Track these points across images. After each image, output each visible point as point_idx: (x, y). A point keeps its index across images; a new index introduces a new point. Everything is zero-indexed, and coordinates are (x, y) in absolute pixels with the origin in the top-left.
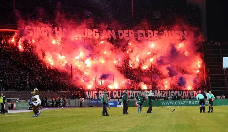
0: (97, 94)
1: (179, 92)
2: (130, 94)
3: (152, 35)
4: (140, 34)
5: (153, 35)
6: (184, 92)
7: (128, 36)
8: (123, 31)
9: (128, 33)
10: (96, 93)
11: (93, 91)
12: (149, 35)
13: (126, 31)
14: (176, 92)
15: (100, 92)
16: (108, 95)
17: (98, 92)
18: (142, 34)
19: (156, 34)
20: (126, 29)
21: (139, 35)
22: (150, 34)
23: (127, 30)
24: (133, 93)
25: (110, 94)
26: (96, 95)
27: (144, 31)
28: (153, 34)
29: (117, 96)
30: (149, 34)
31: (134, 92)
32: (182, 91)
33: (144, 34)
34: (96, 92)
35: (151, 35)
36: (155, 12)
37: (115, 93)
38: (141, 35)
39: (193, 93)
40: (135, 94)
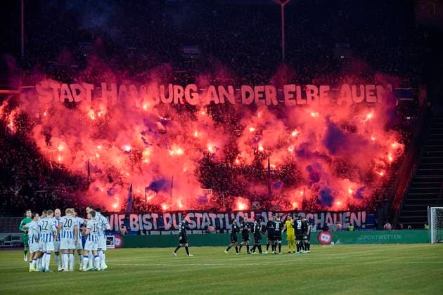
0: (126, 222)
1: (316, 215)
2: (204, 220)
3: (315, 95)
4: (290, 93)
5: (318, 94)
6: (329, 215)
7: (264, 98)
8: (253, 89)
9: (263, 93)
10: (122, 220)
11: (116, 215)
12: (309, 95)
13: (258, 89)
14: (310, 215)
15: (132, 216)
16: (152, 223)
17: (128, 215)
18: (295, 93)
19: (325, 92)
20: (258, 84)
21: (287, 96)
22: (312, 92)
23: (262, 85)
24: (210, 218)
25: (155, 220)
26: (122, 223)
27: (299, 87)
28: (317, 92)
29: (172, 225)
30: (310, 92)
31: (213, 216)
32: (322, 214)
33: (297, 93)
34: (123, 217)
35: (312, 95)
36: (337, 45)
37: (168, 219)
38: (292, 96)
39: (347, 218)
40: (214, 221)
